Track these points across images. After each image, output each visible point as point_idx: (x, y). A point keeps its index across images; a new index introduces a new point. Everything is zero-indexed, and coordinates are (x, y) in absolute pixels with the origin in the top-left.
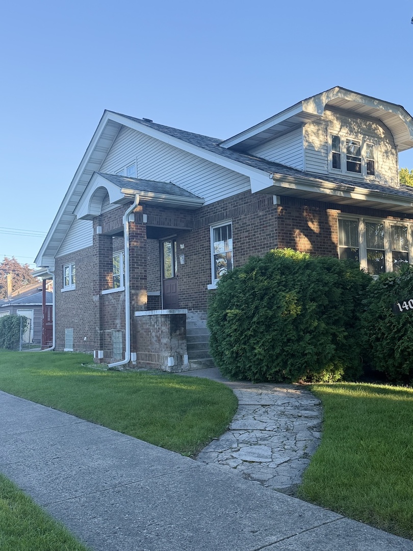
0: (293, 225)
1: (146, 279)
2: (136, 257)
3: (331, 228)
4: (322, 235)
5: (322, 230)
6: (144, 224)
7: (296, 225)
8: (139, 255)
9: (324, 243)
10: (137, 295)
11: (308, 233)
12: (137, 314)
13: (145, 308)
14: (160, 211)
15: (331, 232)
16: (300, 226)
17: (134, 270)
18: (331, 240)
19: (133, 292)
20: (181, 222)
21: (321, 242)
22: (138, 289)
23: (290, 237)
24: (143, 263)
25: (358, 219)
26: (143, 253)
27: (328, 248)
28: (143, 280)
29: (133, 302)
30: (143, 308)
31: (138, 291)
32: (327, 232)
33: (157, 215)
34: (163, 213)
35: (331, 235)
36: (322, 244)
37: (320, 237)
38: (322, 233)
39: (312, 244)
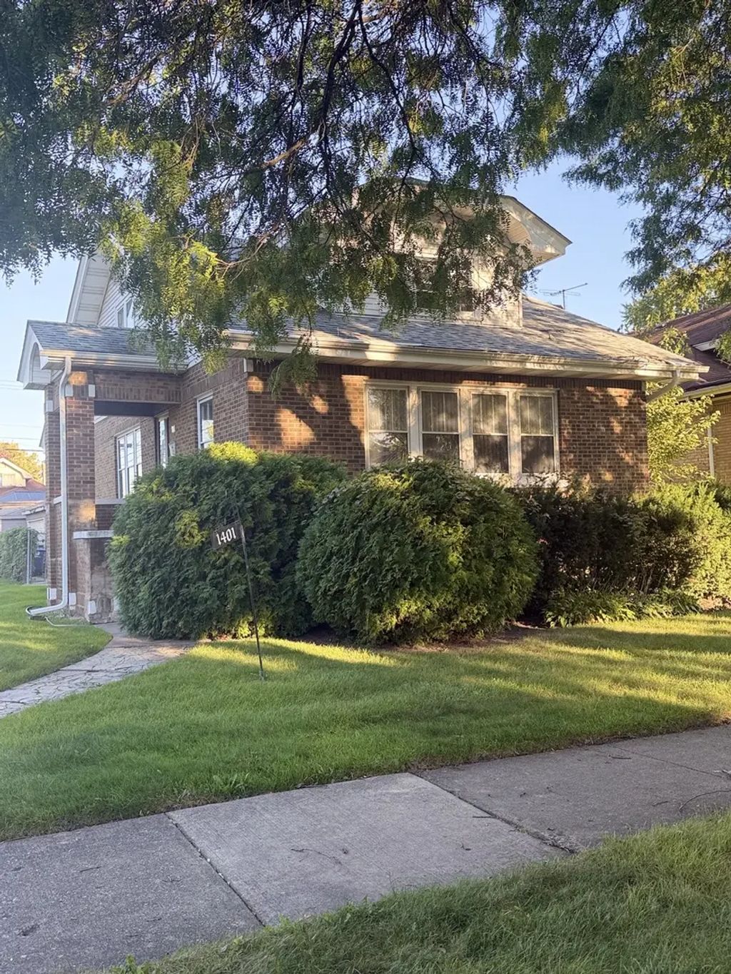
0: (278, 402)
1: (94, 483)
2: (76, 450)
3: (352, 404)
4: (333, 416)
5: (334, 408)
6: (90, 399)
7: (282, 403)
8: (81, 446)
9: (338, 427)
10: (76, 506)
11: (305, 414)
12: (76, 535)
13: (91, 526)
14: (121, 378)
15: (349, 410)
16: (291, 403)
17: (73, 470)
18: (350, 423)
19: (71, 502)
20: (158, 393)
21: (331, 427)
22: (80, 499)
23: (272, 421)
24: (89, 458)
25: (408, 387)
26: (89, 443)
27: (344, 435)
28: (89, 485)
29: (71, 518)
30: (88, 526)
31: (78, 502)
32: (344, 410)
33: (116, 385)
34: (125, 380)
35: (350, 414)
36: (334, 429)
37: (329, 418)
38: (333, 412)
39: (313, 430)
